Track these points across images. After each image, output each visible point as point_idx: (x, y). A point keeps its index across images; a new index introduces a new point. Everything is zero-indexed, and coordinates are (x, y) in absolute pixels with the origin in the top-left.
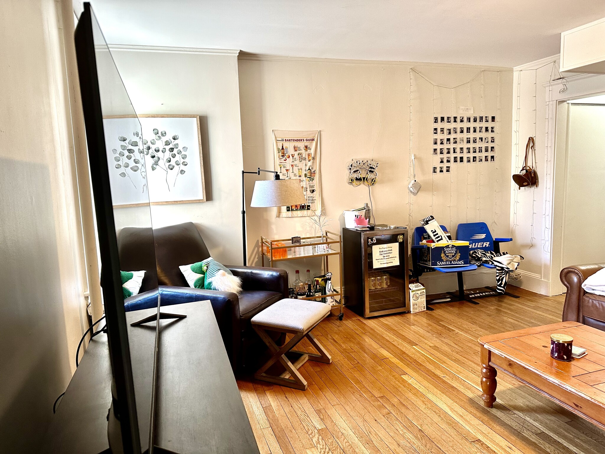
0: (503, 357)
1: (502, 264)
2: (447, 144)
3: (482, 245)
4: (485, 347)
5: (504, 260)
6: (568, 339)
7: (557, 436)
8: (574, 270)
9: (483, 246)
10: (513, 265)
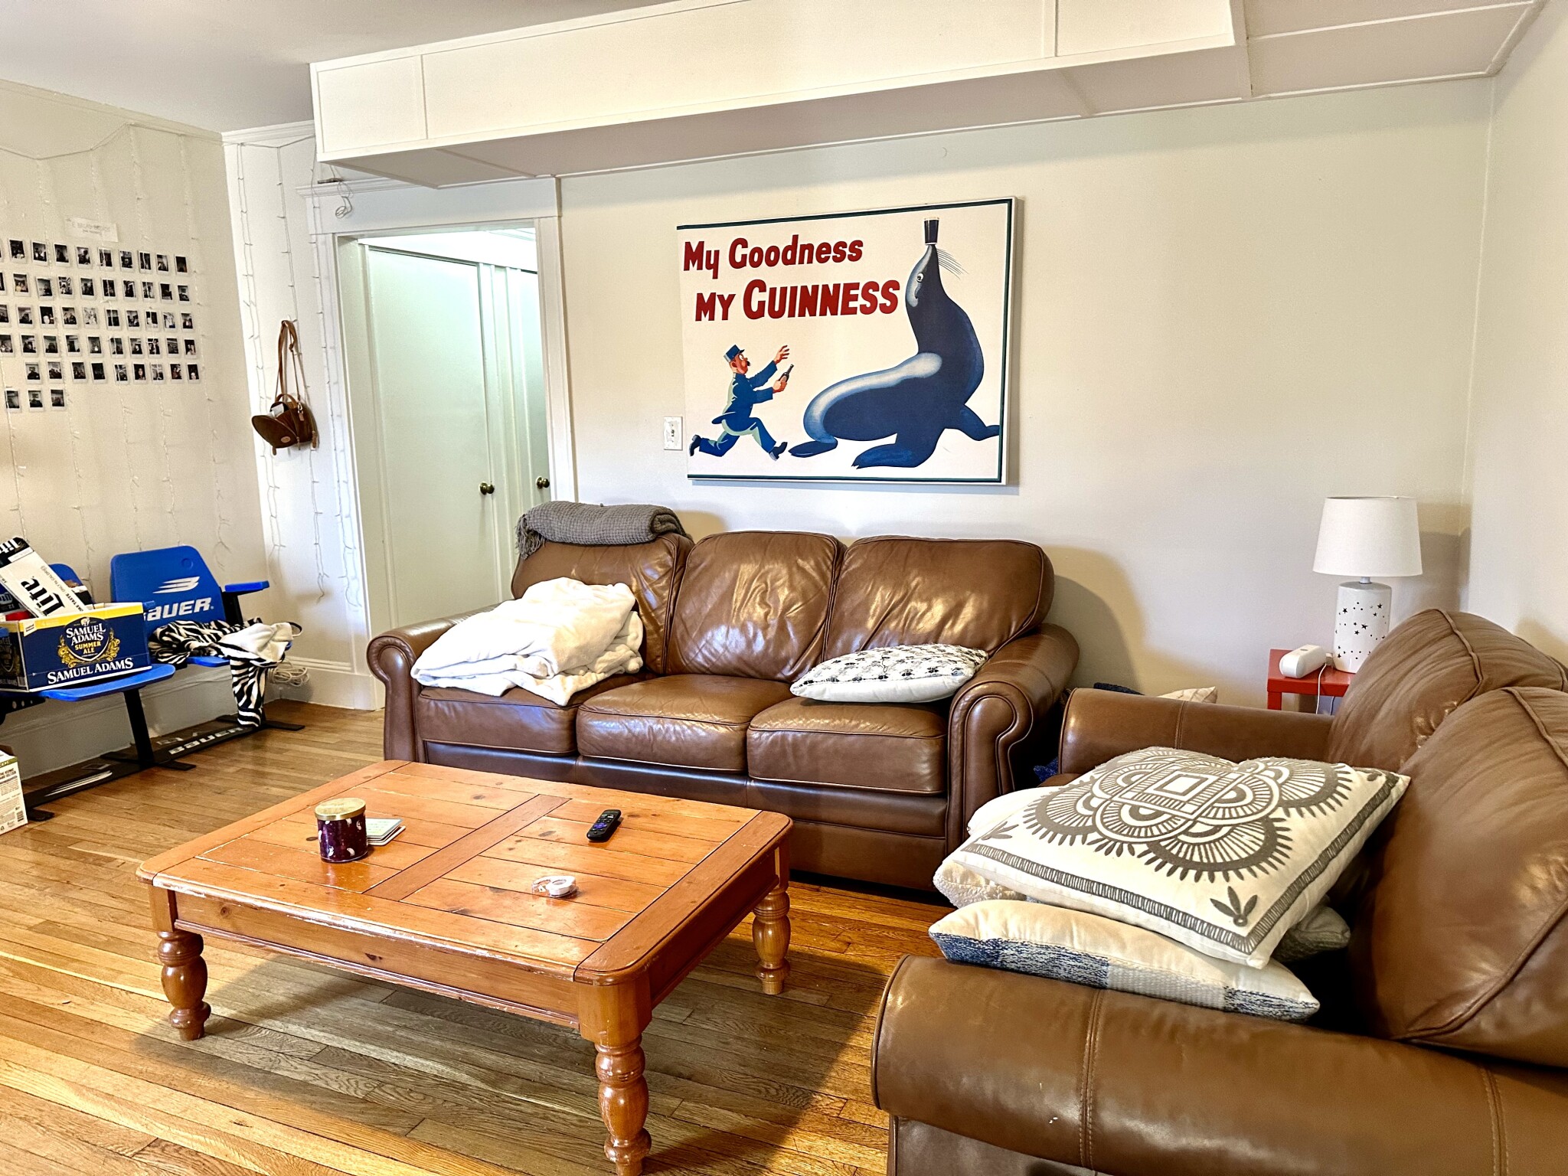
0: (203, 896)
1: (244, 651)
2: (43, 322)
3: (190, 607)
4: (155, 884)
5: (248, 641)
6: (352, 805)
7: (360, 1041)
8: (393, 639)
9: (193, 609)
10: (274, 650)
